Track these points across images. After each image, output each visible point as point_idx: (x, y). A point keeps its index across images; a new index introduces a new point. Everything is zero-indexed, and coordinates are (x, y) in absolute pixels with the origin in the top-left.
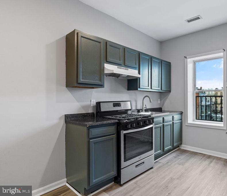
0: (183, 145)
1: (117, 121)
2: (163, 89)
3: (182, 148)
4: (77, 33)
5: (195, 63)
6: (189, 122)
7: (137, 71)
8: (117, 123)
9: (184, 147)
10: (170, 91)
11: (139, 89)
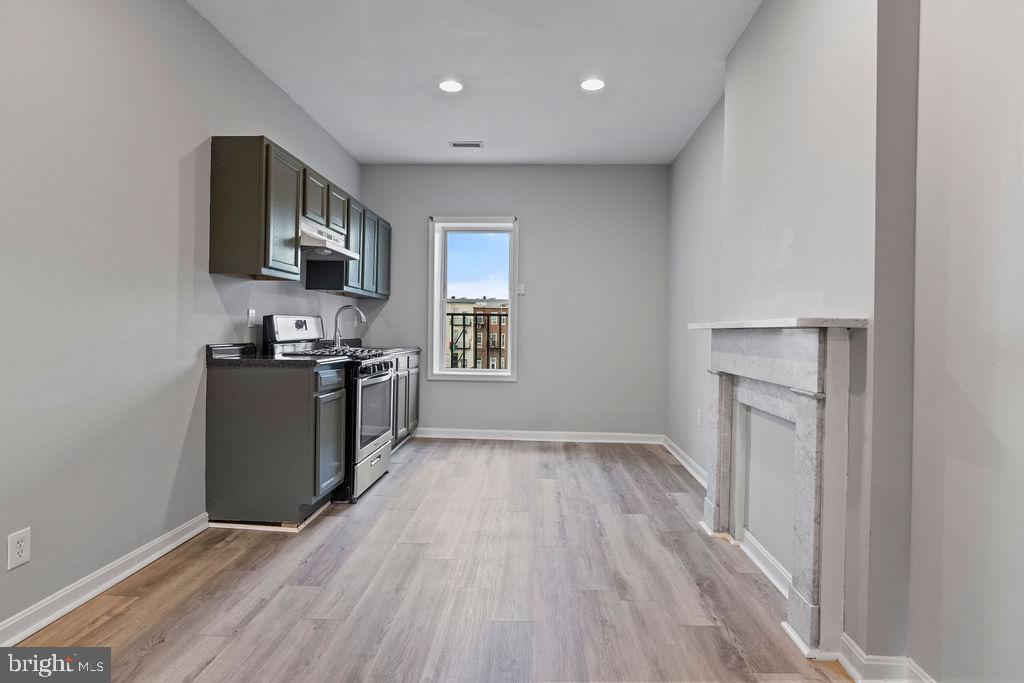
0: (419, 429)
1: (345, 359)
2: (379, 292)
3: (417, 436)
4: (267, 146)
5: (445, 232)
6: (436, 371)
7: (342, 243)
8: (346, 364)
9: (422, 432)
10: (387, 297)
11: (345, 288)
